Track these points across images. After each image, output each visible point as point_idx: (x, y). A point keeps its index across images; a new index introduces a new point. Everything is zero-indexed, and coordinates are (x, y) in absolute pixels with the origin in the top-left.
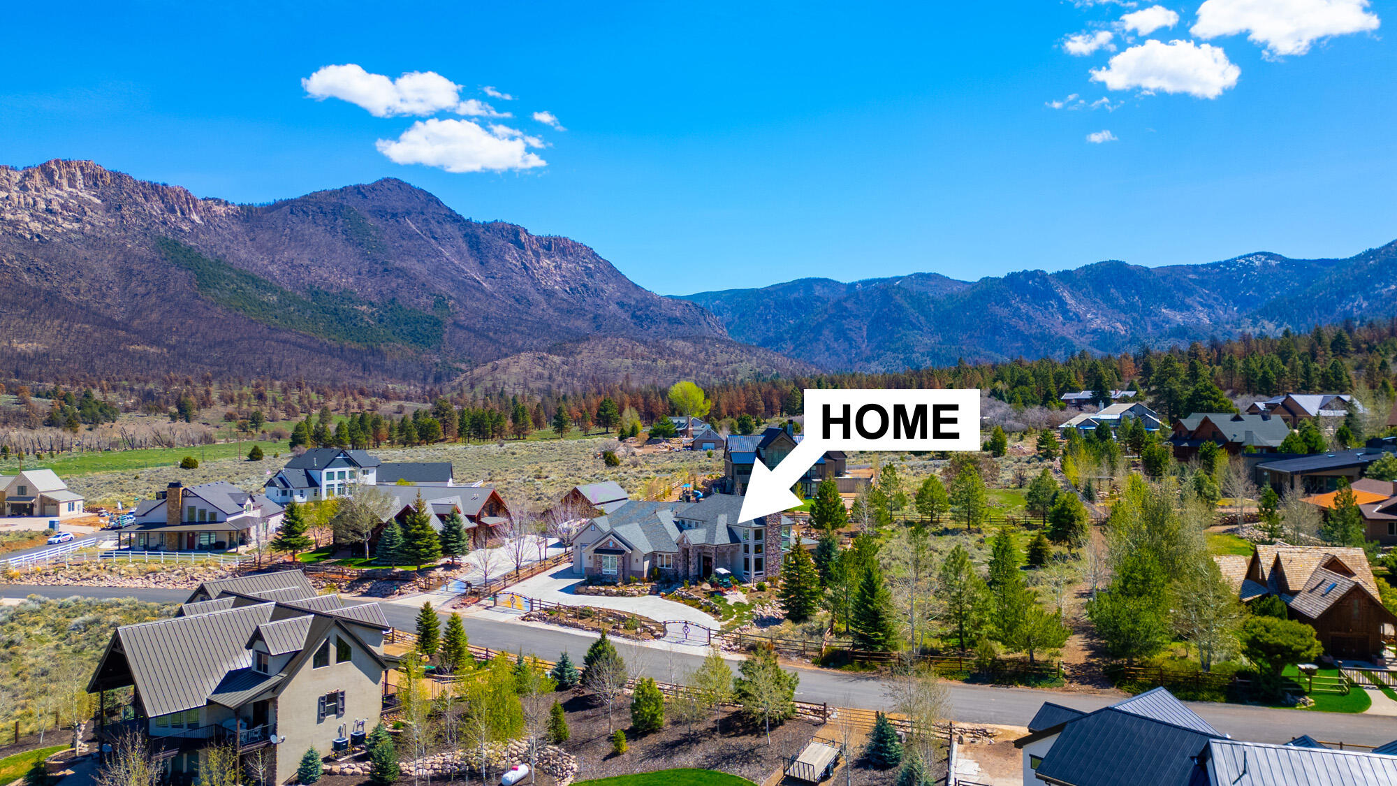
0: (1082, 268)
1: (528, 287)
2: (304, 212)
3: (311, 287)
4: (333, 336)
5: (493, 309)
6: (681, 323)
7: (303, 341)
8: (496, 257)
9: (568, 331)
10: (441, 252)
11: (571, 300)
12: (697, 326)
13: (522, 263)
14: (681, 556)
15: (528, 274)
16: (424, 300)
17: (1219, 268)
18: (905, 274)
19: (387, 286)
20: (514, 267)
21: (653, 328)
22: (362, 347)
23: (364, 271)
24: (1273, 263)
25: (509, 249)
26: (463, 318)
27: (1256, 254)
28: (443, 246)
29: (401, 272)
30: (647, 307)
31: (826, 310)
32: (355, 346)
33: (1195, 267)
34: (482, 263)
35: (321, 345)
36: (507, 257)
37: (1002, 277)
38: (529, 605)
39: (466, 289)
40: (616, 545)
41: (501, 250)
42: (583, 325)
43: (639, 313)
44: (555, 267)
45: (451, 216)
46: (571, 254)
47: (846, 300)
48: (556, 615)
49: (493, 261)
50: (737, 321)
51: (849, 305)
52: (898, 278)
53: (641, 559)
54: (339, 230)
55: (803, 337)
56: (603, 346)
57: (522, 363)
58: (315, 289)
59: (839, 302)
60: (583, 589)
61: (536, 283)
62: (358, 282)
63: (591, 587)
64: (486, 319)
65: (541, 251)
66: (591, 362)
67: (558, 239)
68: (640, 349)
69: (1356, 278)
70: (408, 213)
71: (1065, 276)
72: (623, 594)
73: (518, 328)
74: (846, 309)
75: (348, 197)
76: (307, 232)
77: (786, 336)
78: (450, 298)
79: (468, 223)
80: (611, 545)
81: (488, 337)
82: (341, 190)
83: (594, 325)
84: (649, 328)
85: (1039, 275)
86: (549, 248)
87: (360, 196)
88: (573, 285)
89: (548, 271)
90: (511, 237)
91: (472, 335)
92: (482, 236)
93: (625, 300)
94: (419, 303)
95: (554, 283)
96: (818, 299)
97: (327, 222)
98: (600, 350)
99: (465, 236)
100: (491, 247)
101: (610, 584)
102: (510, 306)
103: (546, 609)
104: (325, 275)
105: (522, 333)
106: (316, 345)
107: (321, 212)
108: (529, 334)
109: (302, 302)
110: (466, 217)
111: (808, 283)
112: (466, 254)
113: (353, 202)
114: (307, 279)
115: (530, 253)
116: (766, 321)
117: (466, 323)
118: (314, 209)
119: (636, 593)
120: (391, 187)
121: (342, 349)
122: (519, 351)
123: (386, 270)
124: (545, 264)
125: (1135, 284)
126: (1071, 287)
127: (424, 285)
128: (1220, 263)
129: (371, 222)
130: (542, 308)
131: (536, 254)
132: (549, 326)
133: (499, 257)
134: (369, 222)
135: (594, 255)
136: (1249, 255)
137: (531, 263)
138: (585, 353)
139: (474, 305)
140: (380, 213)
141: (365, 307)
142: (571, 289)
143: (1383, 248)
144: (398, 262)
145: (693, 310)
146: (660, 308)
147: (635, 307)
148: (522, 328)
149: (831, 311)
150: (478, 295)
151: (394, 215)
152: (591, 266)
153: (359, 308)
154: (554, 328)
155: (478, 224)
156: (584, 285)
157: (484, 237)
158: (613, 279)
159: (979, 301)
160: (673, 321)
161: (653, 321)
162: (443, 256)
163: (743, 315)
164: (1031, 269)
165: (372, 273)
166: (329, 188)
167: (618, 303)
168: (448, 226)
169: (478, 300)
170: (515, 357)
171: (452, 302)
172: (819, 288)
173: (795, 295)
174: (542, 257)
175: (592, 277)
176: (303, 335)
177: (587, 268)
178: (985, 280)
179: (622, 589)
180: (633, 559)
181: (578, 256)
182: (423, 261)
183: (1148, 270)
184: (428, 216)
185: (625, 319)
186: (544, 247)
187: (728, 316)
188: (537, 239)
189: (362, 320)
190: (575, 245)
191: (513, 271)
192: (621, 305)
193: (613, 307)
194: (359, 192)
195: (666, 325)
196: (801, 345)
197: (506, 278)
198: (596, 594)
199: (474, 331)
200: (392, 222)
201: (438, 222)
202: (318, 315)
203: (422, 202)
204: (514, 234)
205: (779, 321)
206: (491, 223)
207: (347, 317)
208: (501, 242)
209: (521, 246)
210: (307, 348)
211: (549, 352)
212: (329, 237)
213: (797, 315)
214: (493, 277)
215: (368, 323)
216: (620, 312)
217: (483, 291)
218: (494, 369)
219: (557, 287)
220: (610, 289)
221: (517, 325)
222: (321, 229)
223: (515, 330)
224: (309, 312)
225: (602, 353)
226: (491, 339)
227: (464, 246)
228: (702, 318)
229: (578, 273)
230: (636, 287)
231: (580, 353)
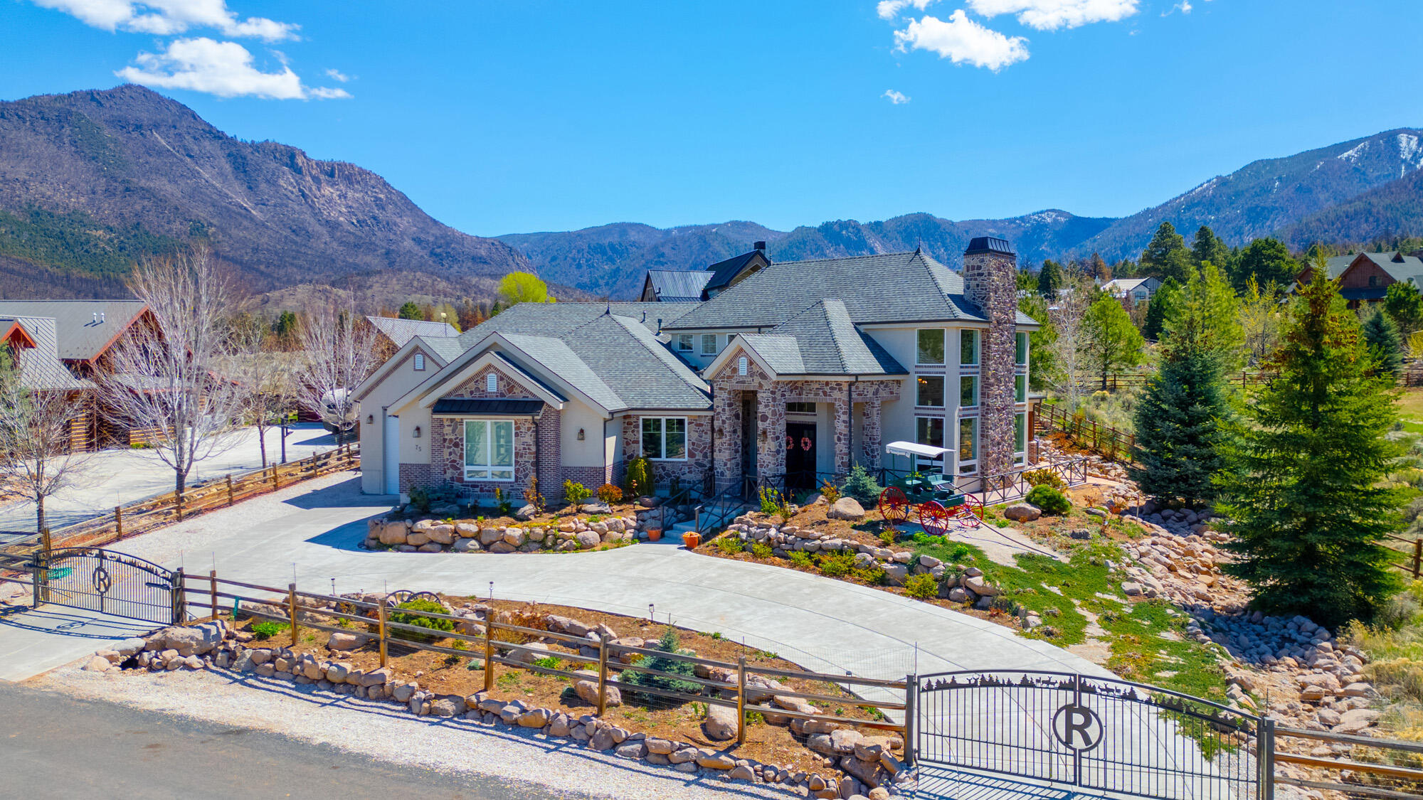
0: (892, 220)
1: (308, 217)
2: (19, 117)
3: (30, 206)
4: (57, 263)
5: (264, 240)
6: (485, 262)
7: (16, 268)
8: (268, 181)
9: (356, 266)
10: (198, 173)
11: (359, 234)
12: (505, 266)
13: (300, 190)
14: (726, 420)
15: (307, 202)
16: (176, 226)
17: (1014, 222)
18: (722, 222)
19: (130, 209)
20: (290, 194)
21: (456, 267)
22: (97, 276)
23: (99, 190)
24: (1062, 219)
25: (283, 173)
26: (227, 249)
27: (1047, 211)
28: (202, 166)
29: (147, 193)
30: (448, 244)
31: (643, 255)
32: (86, 274)
33: (994, 221)
34: (250, 188)
35: (41, 273)
36: (281, 182)
37: (817, 226)
38: (165, 597)
39: (230, 216)
40: (511, 385)
41: (274, 174)
42: (373, 261)
43: (438, 251)
44: (340, 196)
45: (210, 132)
46: (358, 182)
47: (663, 245)
48: (281, 636)
49: (263, 186)
50: (547, 264)
51: (667, 250)
52: (714, 226)
53: (594, 430)
54: (66, 140)
55: (619, 283)
56: (398, 280)
57: (299, 296)
58: (36, 208)
59: (656, 247)
60: (397, 531)
61: (316, 214)
62: (91, 203)
63: (425, 524)
64: (256, 250)
65: (322, 177)
66: (384, 297)
67: (342, 166)
68: (442, 285)
69: (1138, 235)
70: (156, 126)
71: (876, 226)
72: (545, 544)
73: (295, 262)
74: (663, 255)
75: (78, 103)
76: (24, 141)
77: (601, 282)
78: (211, 225)
79: (232, 141)
80: (492, 385)
81: (257, 270)
82: (70, 95)
83: (386, 262)
84: (451, 267)
85: (851, 225)
86: (332, 175)
87: (94, 104)
88: (361, 217)
89: (330, 200)
90: (286, 159)
91: (238, 267)
92: (250, 157)
93: (423, 236)
94: (171, 230)
95: (339, 213)
96: (633, 244)
97: (49, 130)
98: (395, 284)
99: (229, 155)
100: (260, 169)
101: (494, 513)
102: (286, 237)
103: (241, 615)
104: (49, 193)
105: (301, 267)
106: (33, 272)
107: (42, 118)
108: (309, 269)
109: (16, 223)
110: (230, 135)
111: (623, 228)
112: (231, 176)
113: (87, 110)
114: (24, 196)
115: (308, 178)
116: (579, 266)
117: (231, 254)
118: (33, 113)
119: (592, 536)
120: (133, 95)
121: (68, 277)
122: (295, 284)
123: (127, 189)
124: (327, 193)
125: (941, 237)
126: (882, 237)
127: (177, 209)
128: (1016, 219)
129: (107, 133)
130: (323, 241)
131: (316, 180)
132: (333, 261)
133: (272, 182)
134: (106, 132)
135: (385, 184)
136: (1042, 212)
137: (310, 190)
138: (377, 287)
139: (241, 234)
140: (121, 124)
141: (101, 232)
142: (358, 222)
143: (1160, 207)
144: (143, 181)
145: (500, 248)
146: (463, 245)
147: (434, 243)
148: (300, 262)
149: (649, 257)
150: (245, 223)
151: (138, 127)
152: (382, 196)
153: (94, 233)
154: (339, 263)
155: (245, 144)
156: (374, 218)
157: (253, 158)
158: (408, 213)
159: (795, 250)
160: (476, 259)
161: (455, 260)
162: (201, 177)
163: (554, 259)
164: (844, 219)
165: (109, 193)
166: (54, 92)
167: (414, 239)
168: (207, 143)
169: (246, 229)
170: (291, 289)
171: (213, 229)
172: (633, 233)
173: (610, 239)
174: (323, 184)
175: (383, 209)
176: (17, 260)
177: (377, 199)
178: (800, 230)
179: (541, 525)
180: (569, 432)
181: (366, 184)
182: (176, 182)
183: (952, 224)
184: (182, 131)
185: (422, 256)
186: (326, 173)
187: (537, 260)
188: (317, 164)
189: (96, 245)
190: (362, 172)
191: (289, 198)
192: (418, 241)
193: (408, 244)
194: (93, 99)
195: (470, 264)
196: (616, 291)
197: (281, 205)
198: (446, 547)
199: (241, 263)
200: (135, 134)
201: (195, 138)
202: (38, 238)
203: (175, 115)
204: (290, 157)
205: (593, 266)
206: (262, 144)
207: (76, 242)
208: (273, 165)
209: (298, 170)
210: (19, 274)
211: (333, 284)
212: (53, 149)
213: (612, 261)
214: (264, 204)
215: (104, 249)
216: (416, 249)
217: (252, 219)
218: (265, 302)
219: (341, 219)
220: (404, 223)
221: (294, 258)
222: (42, 138)
223: (292, 264)
224: (26, 235)
225: (397, 287)
226: (262, 273)
227: (228, 168)
228: (510, 259)
229: (366, 203)
230: (435, 222)
231: (371, 287)
